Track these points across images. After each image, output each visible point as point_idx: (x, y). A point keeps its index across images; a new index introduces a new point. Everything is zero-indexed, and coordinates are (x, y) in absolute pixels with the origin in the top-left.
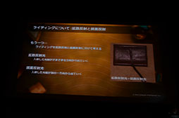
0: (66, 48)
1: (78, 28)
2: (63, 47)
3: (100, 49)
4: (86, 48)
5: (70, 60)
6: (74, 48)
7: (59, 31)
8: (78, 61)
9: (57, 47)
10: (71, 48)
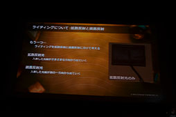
0: (64, 47)
1: (76, 28)
2: (61, 47)
3: (99, 49)
4: (84, 48)
5: (69, 60)
6: (73, 47)
7: (58, 30)
8: (77, 60)
9: (55, 47)
10: (70, 47)
